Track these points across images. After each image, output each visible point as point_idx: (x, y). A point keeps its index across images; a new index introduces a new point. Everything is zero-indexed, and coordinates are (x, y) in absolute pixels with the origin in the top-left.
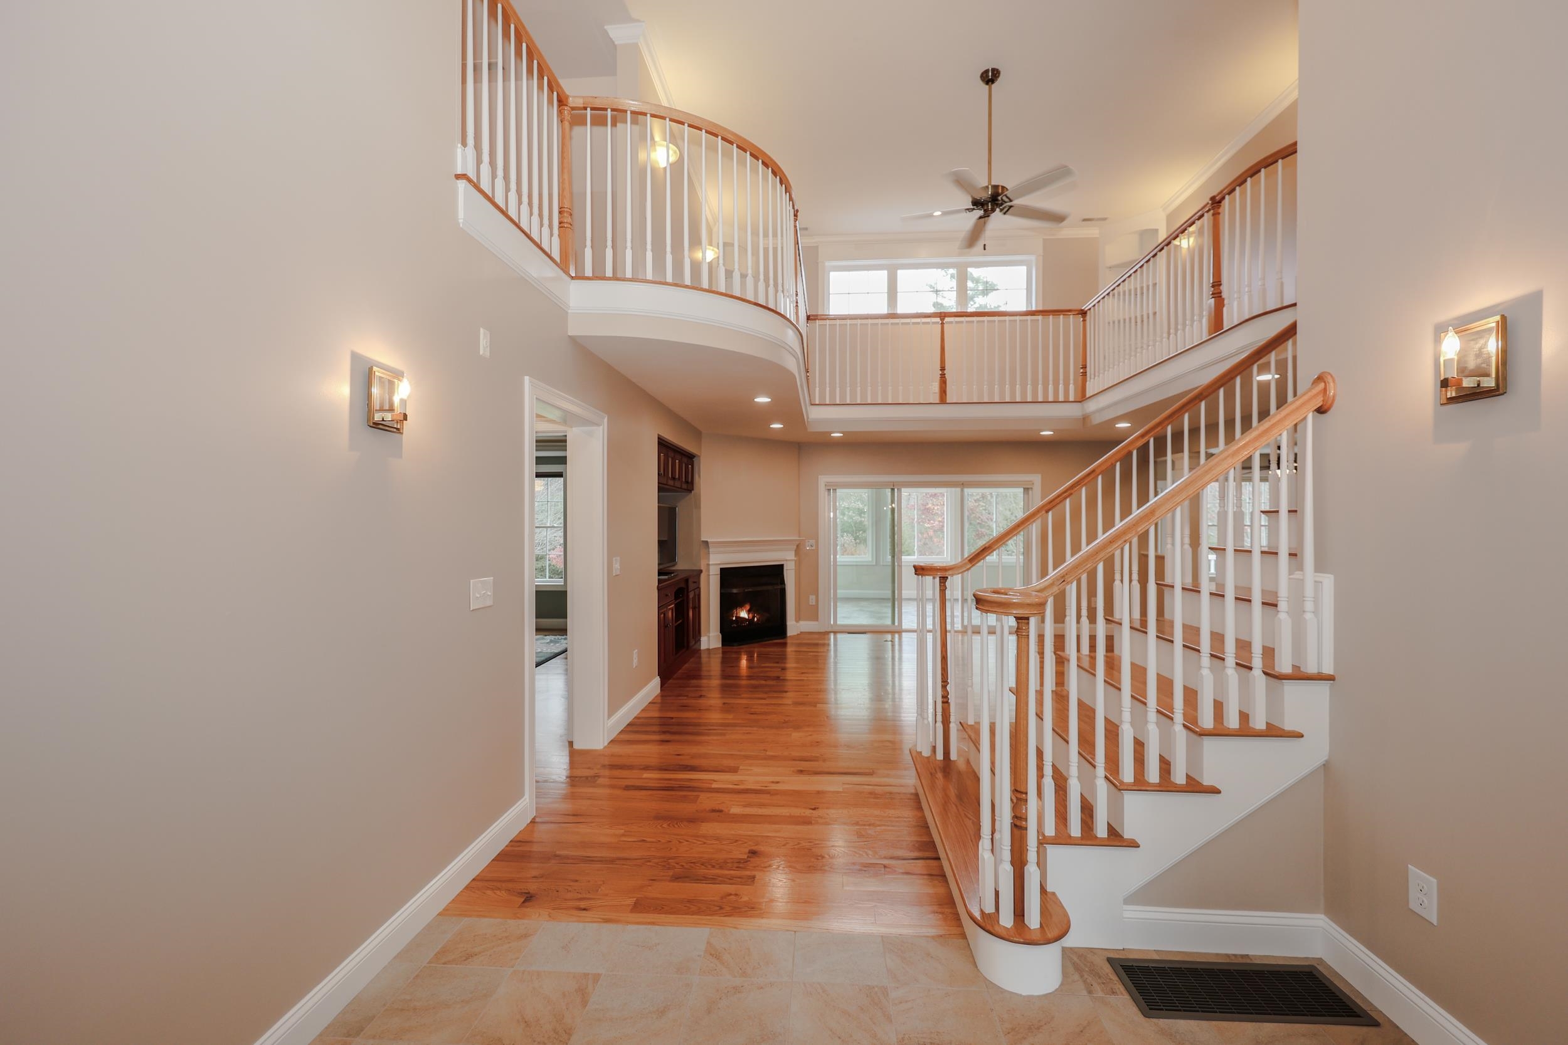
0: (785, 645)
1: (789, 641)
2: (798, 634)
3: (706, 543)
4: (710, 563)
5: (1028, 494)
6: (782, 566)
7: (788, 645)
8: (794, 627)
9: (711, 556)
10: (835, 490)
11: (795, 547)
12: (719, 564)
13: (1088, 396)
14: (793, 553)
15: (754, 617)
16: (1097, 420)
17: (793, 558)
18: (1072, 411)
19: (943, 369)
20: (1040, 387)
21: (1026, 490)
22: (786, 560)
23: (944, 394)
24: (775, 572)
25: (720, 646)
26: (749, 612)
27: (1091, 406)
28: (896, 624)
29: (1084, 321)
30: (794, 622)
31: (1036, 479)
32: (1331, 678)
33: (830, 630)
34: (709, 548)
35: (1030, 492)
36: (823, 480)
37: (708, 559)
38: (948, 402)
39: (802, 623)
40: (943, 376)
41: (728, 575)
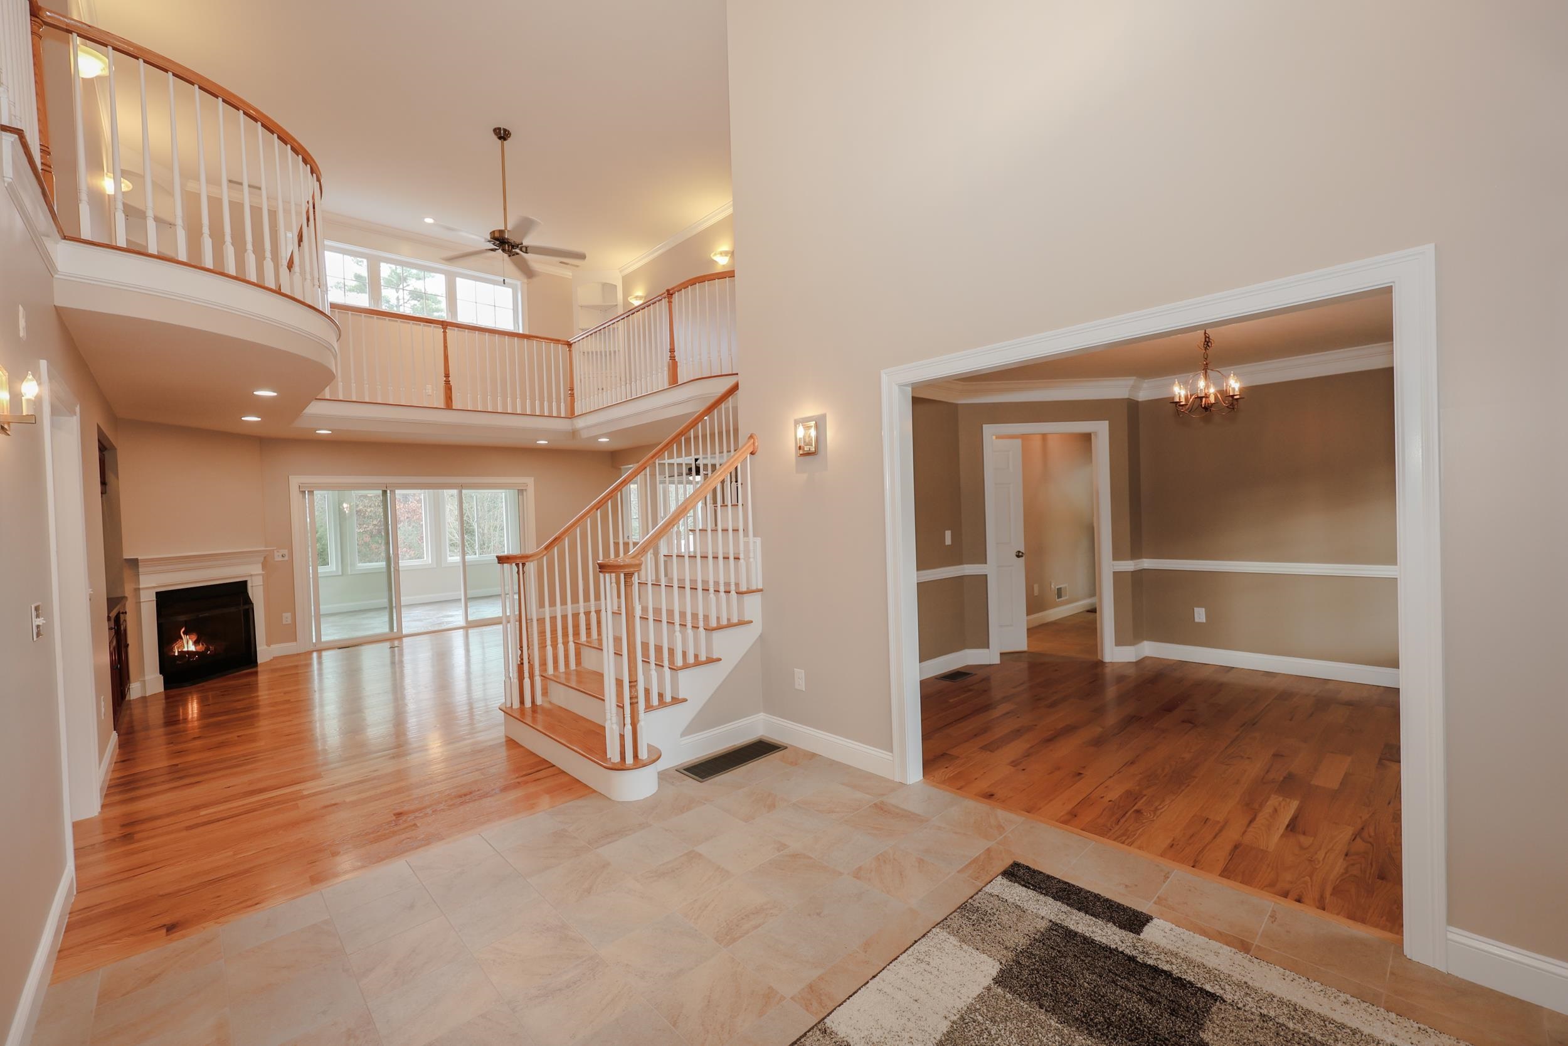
0: (256, 673)
1: (259, 669)
2: (271, 660)
3: (134, 563)
4: (141, 586)
5: (523, 495)
6: (245, 583)
7: (259, 674)
8: (265, 652)
9: (141, 578)
10: (311, 492)
11: (263, 559)
12: (154, 587)
13: (576, 415)
14: (260, 566)
15: (207, 649)
16: (585, 434)
17: (261, 572)
18: (563, 425)
19: (447, 376)
20: (537, 402)
21: (521, 492)
22: (251, 575)
23: (450, 401)
24: (238, 592)
25: (163, 690)
26: (196, 643)
27: (580, 423)
28: (395, 630)
29: (570, 351)
30: (265, 647)
31: (530, 481)
32: (761, 590)
33: (312, 648)
34: (138, 567)
35: (525, 493)
36: (295, 481)
37: (138, 581)
38: (454, 408)
39: (273, 646)
40: (447, 382)
41: (167, 601)
